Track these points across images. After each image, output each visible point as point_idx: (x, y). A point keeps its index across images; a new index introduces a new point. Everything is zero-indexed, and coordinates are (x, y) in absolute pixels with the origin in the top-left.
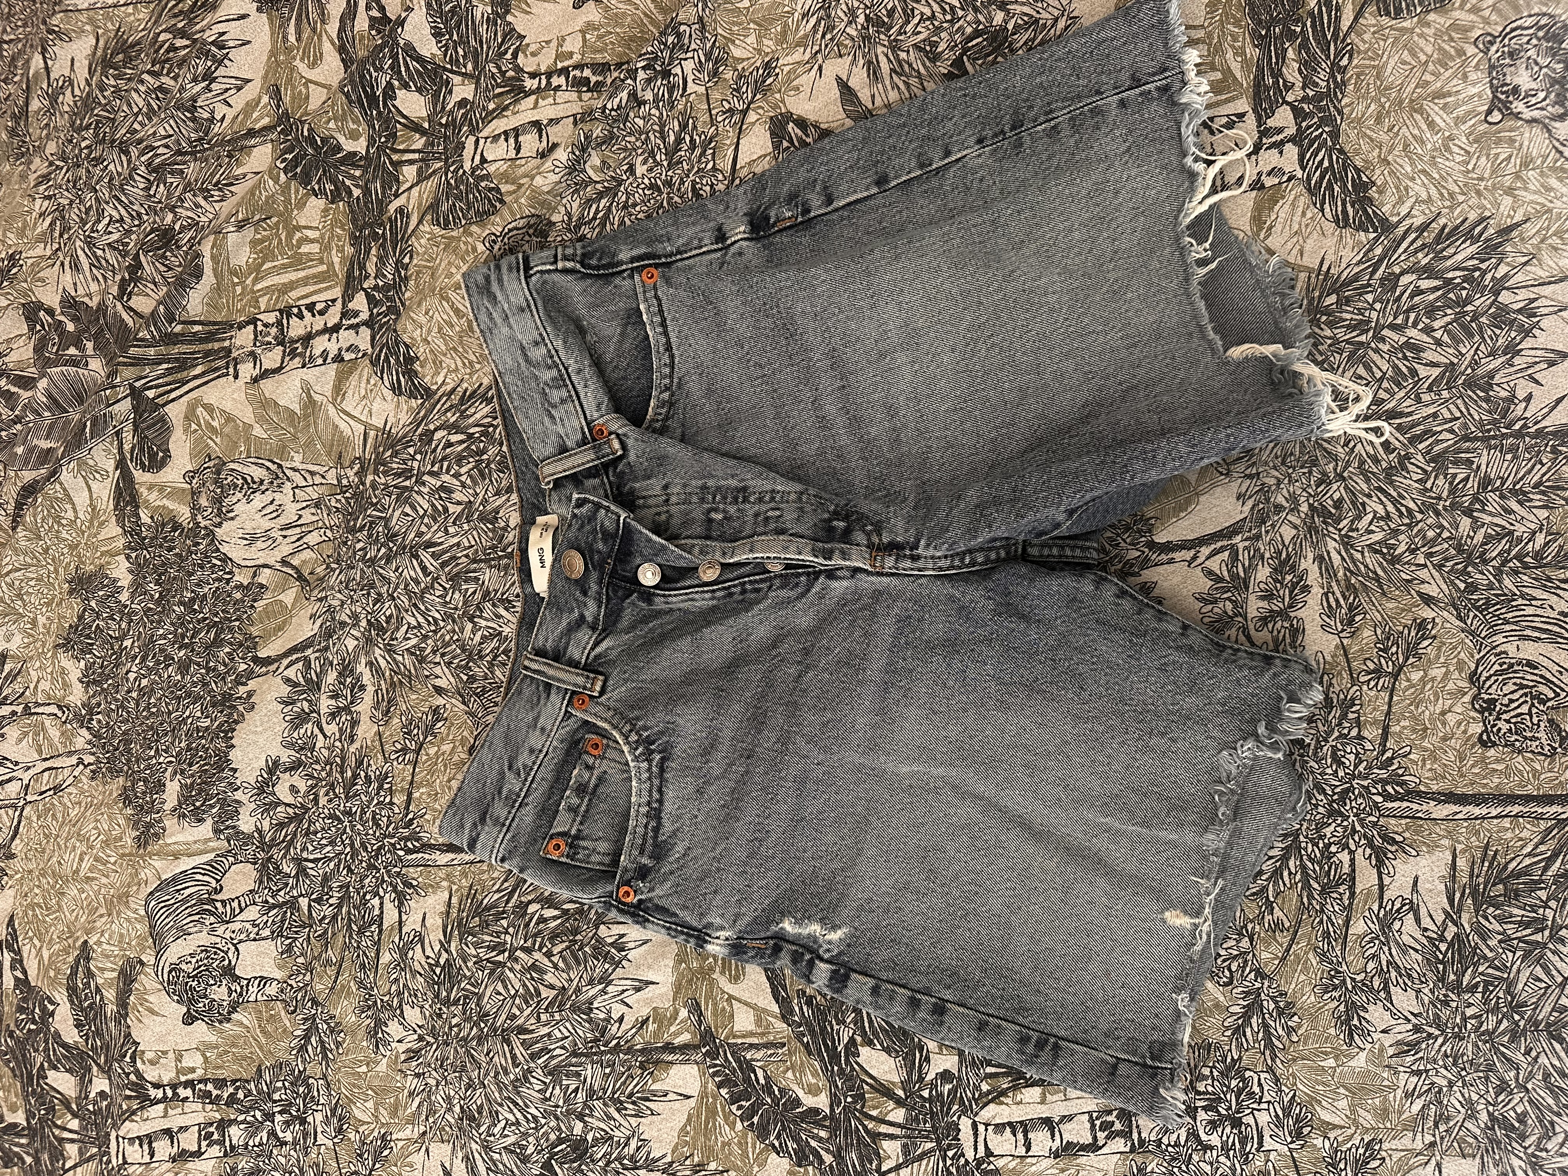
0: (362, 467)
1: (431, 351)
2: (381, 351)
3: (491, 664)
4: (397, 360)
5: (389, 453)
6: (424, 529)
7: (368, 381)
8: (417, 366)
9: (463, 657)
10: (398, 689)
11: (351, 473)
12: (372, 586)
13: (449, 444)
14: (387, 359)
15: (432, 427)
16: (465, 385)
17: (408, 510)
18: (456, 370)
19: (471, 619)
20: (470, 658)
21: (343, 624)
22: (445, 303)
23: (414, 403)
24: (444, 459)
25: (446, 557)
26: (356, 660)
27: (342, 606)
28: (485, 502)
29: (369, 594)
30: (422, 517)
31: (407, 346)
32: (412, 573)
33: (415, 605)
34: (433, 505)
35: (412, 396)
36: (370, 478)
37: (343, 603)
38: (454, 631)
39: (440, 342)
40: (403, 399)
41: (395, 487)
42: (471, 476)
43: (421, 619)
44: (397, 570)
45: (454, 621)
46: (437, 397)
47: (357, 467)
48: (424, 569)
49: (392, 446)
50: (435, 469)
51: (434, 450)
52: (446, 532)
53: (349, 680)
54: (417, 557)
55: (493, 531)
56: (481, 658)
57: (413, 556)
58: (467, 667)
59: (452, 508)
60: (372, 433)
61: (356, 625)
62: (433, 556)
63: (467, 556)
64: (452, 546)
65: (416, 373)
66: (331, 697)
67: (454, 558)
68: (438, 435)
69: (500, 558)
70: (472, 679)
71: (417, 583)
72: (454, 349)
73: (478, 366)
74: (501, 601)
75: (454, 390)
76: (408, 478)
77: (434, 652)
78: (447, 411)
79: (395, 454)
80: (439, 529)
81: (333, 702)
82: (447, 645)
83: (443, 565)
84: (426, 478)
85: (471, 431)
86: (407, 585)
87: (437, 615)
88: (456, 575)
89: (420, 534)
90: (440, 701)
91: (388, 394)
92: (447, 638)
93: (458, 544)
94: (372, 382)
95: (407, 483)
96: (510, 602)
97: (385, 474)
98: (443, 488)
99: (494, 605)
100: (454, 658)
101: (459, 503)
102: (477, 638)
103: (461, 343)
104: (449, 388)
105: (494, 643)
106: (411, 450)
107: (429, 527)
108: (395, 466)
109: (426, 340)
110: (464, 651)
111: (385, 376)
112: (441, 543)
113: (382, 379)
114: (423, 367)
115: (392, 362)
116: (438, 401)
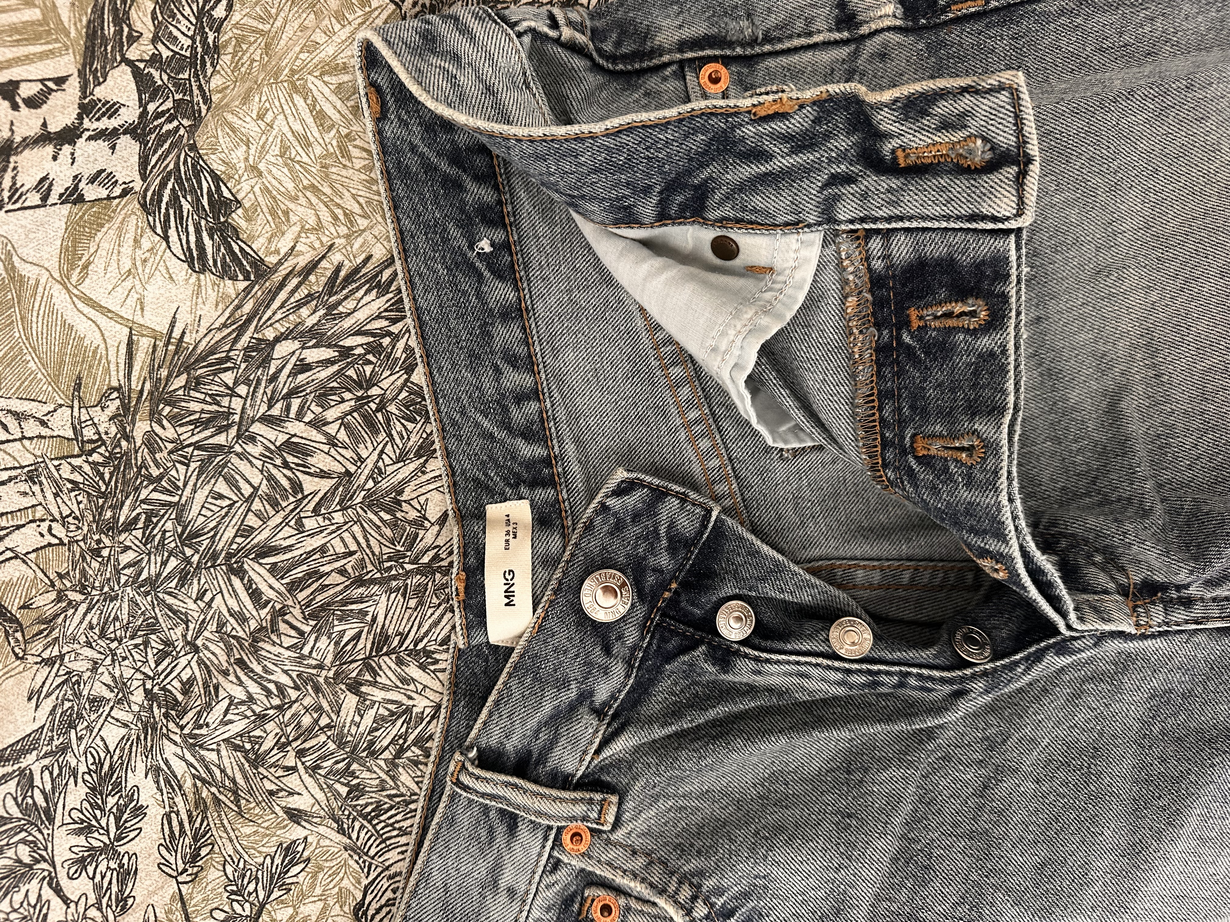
0: (125, 406)
1: (266, 190)
2: (163, 185)
3: (392, 764)
4: (197, 204)
5: (181, 381)
6: (252, 521)
7: (137, 242)
8: (238, 218)
9: (341, 755)
10: (212, 814)
11: (101, 417)
12: (152, 628)
13: (303, 367)
14: (175, 201)
15: (270, 334)
16: (336, 257)
17: (222, 487)
18: (319, 227)
19: (355, 687)
20: (353, 756)
22: (298, 100)
23: (231, 288)
24: (293, 393)
25: (298, 572)
26: (126, 764)
28: (378, 472)
29: (146, 643)
30: (250, 500)
31: (216, 178)
32: (233, 603)
33: (240, 662)
34: (270, 478)
35: (225, 273)
36: (141, 428)
38: (319, 709)
39: (283, 174)
40: (207, 279)
41: (197, 446)
42: (347, 427)
43: (254, 688)
44: (201, 596)
45: (317, 689)
46: (277, 277)
47: (113, 406)
48: (255, 594)
49: (188, 368)
50: (276, 411)
51: (274, 378)
52: (300, 527)
53: (111, 801)
54: (240, 573)
55: (394, 525)
56: (373, 754)
57: (231, 570)
58: (348, 772)
59: (309, 484)
60: (144, 344)
61: (123, 700)
62: (273, 569)
63: (342, 572)
64: (310, 554)
65: (235, 230)
66: (78, 832)
67: (315, 574)
68: (283, 349)
70: (356, 791)
71: (243, 621)
72: (314, 188)
73: (363, 223)
74: (414, 653)
75: (312, 267)
76: (221, 430)
77: (282, 746)
78: (300, 305)
79: (196, 383)
80: (285, 522)
81: (81, 840)
82: (308, 733)
83: (294, 587)
84: (257, 428)
85: (348, 342)
86: (221, 625)
87: (284, 680)
89: (245, 531)
90: (297, 832)
91: (180, 269)
92: (307, 721)
93: (323, 549)
94: (146, 244)
95: (221, 439)
96: (428, 654)
97: (174, 419)
98: (290, 446)
99: (400, 662)
100: (323, 758)
101: (323, 475)
102: (368, 721)
103: (327, 177)
104: (302, 261)
105: (398, 727)
106: (228, 378)
107: (263, 518)
108: (194, 406)
109: (254, 169)
110: (341, 745)
111: (172, 232)
112: (289, 548)
113: (166, 238)
114: (248, 220)
115: (186, 207)
116: (282, 285)
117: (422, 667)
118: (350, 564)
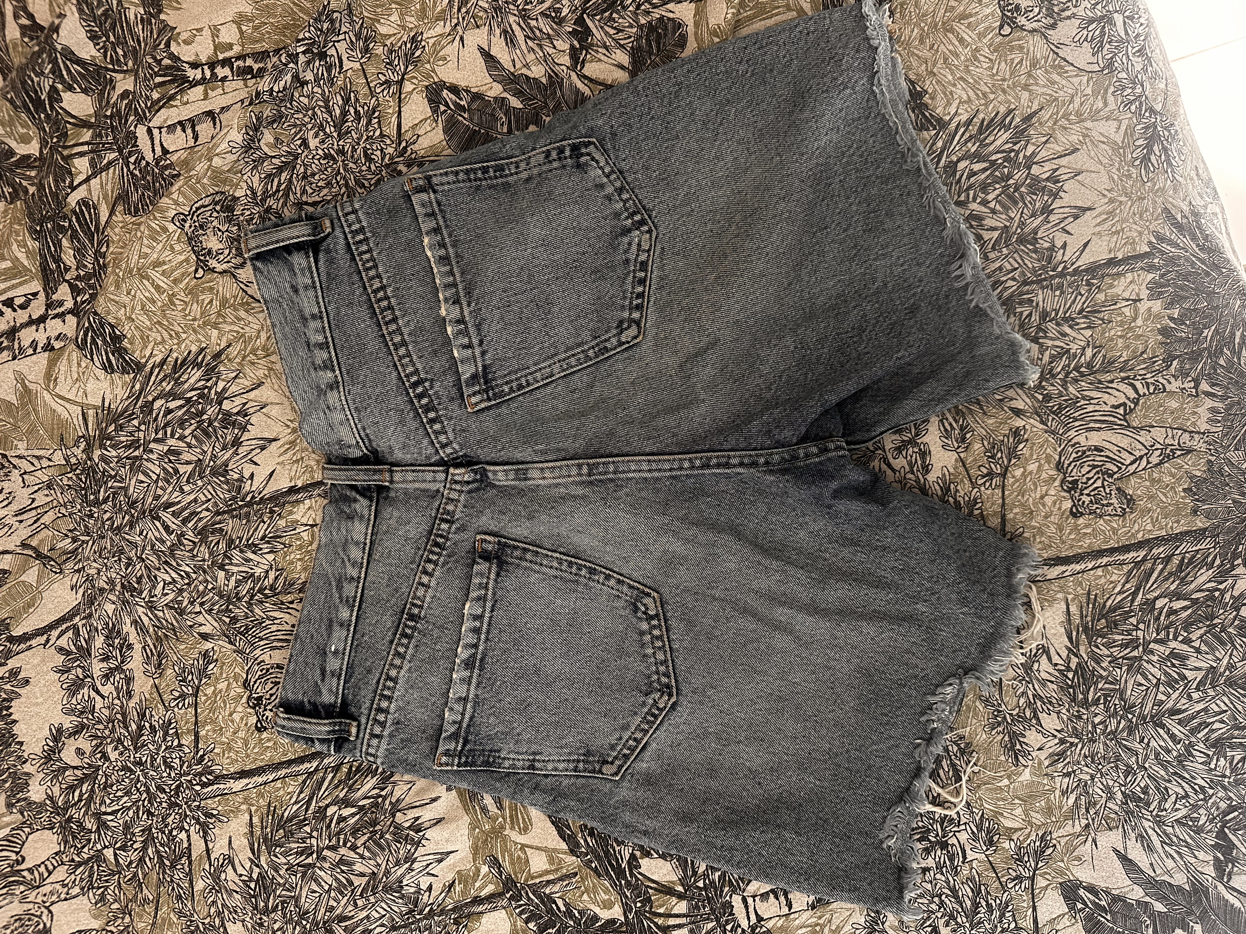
0: (88, 444)
1: (137, 328)
2: (86, 335)
3: (249, 604)
4: (104, 340)
5: (112, 428)
6: (159, 492)
7: (79, 365)
8: (125, 343)
9: (222, 602)
10: (165, 643)
11: (78, 451)
12: (121, 552)
13: (169, 411)
14: (94, 342)
15: (150, 398)
16: (175, 355)
17: (141, 477)
18: (163, 341)
19: (222, 567)
20: (229, 601)
21: (102, 590)
22: (145, 281)
23: (127, 378)
24: (167, 425)
25: (186, 514)
27: (98, 573)
28: (214, 457)
29: (120, 560)
30: (156, 482)
31: (112, 327)
32: (157, 534)
33: (166, 563)
34: (164, 469)
35: (124, 371)
36: (96, 454)
37: (99, 571)
38: (207, 581)
39: (144, 318)
40: (116, 376)
41: (127, 458)
42: (195, 437)
43: (174, 575)
44: (141, 533)
45: (205, 572)
46: (148, 369)
47: (83, 445)
48: (167, 528)
49: (114, 421)
50: (160, 436)
51: (156, 419)
52: (182, 491)
53: (116, 641)
54: (158, 518)
55: (227, 482)
56: (239, 599)
57: (153, 518)
58: (228, 610)
59: (182, 469)
60: (91, 412)
61: (112, 590)
62: (174, 514)
63: (207, 510)
64: (189, 503)
65: (126, 350)
66: (102, 660)
67: (194, 514)
68: (158, 404)
69: (241, 507)
70: (234, 620)
71: (163, 542)
72: (159, 323)
73: (184, 336)
74: (248, 546)
75: (164, 362)
76: (137, 448)
77: (192, 603)
78: (162, 381)
79: (121, 427)
80: (174, 490)
81: (105, 665)
82: (203, 594)
83: (185, 521)
84: (152, 446)
85: (189, 395)
86: (153, 546)
87: (188, 569)
88: (203, 528)
89: (157, 498)
90: (208, 645)
91: (101, 373)
92: (201, 588)
93: (195, 500)
94: (83, 365)
95: (136, 453)
96: (256, 546)
97: (114, 447)
98: (170, 452)
99: (241, 551)
100: (213, 605)
101: (188, 463)
102: (232, 583)
103: (165, 316)
104: (158, 359)
105: (249, 585)
106: (135, 422)
107: (164, 489)
108: (123, 439)
109: (130, 318)
110: (221, 597)
111: (95, 356)
112: (179, 502)
113: (92, 360)
114: (131, 344)
115: (100, 343)
116: (151, 373)
117: (254, 552)
118: (210, 505)
